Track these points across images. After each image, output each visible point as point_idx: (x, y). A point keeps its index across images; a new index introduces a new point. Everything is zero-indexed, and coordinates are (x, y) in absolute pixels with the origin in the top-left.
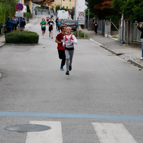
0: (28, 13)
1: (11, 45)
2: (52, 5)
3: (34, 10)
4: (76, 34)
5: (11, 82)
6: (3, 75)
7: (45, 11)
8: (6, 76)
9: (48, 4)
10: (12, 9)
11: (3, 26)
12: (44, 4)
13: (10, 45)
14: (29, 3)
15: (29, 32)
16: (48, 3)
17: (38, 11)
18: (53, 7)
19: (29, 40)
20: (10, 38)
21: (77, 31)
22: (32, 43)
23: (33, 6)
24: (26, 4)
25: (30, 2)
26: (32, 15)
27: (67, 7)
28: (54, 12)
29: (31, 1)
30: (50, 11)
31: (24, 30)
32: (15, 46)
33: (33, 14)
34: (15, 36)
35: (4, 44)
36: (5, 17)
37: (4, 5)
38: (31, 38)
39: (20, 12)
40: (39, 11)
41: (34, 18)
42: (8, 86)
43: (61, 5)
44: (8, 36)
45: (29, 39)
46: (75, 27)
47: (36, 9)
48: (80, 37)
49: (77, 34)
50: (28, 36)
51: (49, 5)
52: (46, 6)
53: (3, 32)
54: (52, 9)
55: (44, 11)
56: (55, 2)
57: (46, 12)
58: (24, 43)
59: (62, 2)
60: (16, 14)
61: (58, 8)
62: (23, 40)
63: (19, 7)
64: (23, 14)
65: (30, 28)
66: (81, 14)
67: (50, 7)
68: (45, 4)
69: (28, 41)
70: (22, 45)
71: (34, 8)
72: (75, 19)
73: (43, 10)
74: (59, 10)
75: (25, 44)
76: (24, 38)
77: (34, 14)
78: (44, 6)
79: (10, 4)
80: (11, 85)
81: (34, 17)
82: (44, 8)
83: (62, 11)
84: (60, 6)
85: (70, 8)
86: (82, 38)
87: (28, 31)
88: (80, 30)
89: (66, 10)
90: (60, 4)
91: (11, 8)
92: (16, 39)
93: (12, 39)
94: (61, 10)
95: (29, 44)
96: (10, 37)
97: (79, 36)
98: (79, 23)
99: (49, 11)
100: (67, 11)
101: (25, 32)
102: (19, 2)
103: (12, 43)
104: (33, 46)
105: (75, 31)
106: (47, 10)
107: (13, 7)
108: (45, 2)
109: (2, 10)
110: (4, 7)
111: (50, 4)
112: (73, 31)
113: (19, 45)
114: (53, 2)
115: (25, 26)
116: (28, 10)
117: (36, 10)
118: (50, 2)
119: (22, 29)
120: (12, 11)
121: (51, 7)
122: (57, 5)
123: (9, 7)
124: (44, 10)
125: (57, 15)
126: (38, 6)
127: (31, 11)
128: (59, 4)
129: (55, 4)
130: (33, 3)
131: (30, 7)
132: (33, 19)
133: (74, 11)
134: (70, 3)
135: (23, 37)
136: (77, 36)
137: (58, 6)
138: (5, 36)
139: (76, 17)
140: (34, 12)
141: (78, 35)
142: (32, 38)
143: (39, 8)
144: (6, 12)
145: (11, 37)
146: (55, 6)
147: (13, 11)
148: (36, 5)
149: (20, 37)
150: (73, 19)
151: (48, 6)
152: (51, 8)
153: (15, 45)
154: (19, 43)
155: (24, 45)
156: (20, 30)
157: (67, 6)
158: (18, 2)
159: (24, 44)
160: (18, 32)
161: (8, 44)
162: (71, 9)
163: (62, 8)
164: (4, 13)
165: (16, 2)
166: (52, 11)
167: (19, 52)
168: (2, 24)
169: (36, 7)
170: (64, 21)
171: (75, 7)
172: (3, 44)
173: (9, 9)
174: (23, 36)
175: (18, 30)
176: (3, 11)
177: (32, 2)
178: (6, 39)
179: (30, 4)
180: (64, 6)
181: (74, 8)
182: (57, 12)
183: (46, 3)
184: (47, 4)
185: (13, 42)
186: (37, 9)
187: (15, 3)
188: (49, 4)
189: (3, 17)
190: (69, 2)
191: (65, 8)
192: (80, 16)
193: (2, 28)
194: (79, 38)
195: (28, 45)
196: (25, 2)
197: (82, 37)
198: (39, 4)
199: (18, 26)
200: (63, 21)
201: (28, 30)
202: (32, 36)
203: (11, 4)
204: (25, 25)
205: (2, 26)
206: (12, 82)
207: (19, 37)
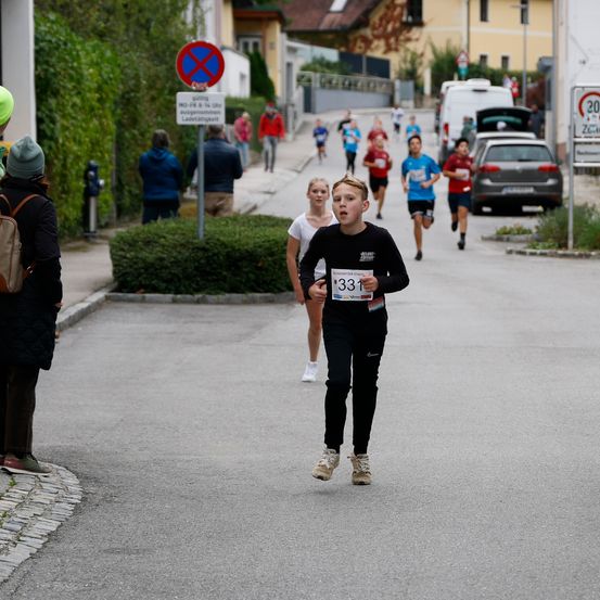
0: (261, 99)
1: (151, 301)
2: (410, 46)
3: (299, 80)
4: (555, 225)
5: (139, 532)
6: (92, 489)
7: (368, 89)
8: (108, 499)
9: (381, 43)
10: (158, 77)
11: (98, 186)
12: (360, 43)
13: (143, 300)
14: (263, 37)
15: (259, 217)
16: (386, 37)
17: (323, 86)
18: (415, 59)
19: (260, 269)
20: (144, 261)
21: (566, 211)
22: (282, 291)
23: (287, 57)
24: (246, 45)
25: (269, 32)
26: (286, 116)
27: (505, 59)
28: (419, 89)
29: (277, 27)
30: (398, 84)
31: (229, 210)
32: (176, 306)
33: (290, 109)
34: (175, 247)
35: (107, 298)
36: (113, 127)
37: (108, 54)
38: (272, 254)
39: (202, 98)
40: (328, 85)
41: (299, 132)
42: (119, 557)
43: (464, 47)
44: (132, 244)
45: (258, 262)
46: (551, 182)
47: (308, 73)
48: (583, 245)
49: (564, 225)
50: (251, 246)
51: (389, 49)
52: (369, 54)
53: (98, 220)
54: (411, 75)
55: (356, 90)
56: (426, 30)
57: (374, 91)
58: (226, 286)
59: (472, 29)
60: (179, 109)
61: (447, 68)
62: (225, 273)
63: (200, 65)
64: (223, 110)
65: (268, 193)
66: (592, 104)
67: (396, 61)
68: (367, 42)
69: (252, 276)
70: (218, 303)
71: (296, 71)
72: (555, 134)
73: (352, 78)
74: (451, 79)
75: (234, 295)
76: (228, 255)
77: (293, 105)
78: (359, 57)
79: (147, 44)
80: (138, 552)
81: (299, 123)
82: (358, 70)
83: (473, 83)
84: (463, 57)
85: (524, 62)
86: (593, 253)
87: (256, 213)
88: (586, 204)
89: (496, 79)
90: (458, 42)
91: (152, 72)
92: (176, 263)
93: (152, 264)
94: (467, 79)
95: (258, 295)
96: (144, 254)
97: (575, 242)
98: (578, 157)
99: (392, 86)
100: (500, 84)
101: (235, 218)
102: (198, 33)
103: (155, 290)
104: (284, 306)
105: (552, 208)
106: (378, 79)
107: (162, 62)
108: (368, 32)
109: (94, 85)
110: (106, 68)
111: (397, 40)
112: (540, 209)
113: (198, 302)
114: (415, 33)
115: (237, 183)
116: (260, 82)
117: (309, 80)
118: (396, 33)
119: (221, 199)
120: (153, 93)
121: (405, 61)
122: (441, 46)
123: (140, 62)
124: (362, 79)
125: (438, 113)
126: (323, 59)
127: (279, 91)
128: (455, 43)
129: (427, 42)
130: (291, 35)
131: (269, 63)
132: (289, 136)
133: (549, 83)
134: (525, 38)
135: (224, 252)
136: (567, 238)
137: (449, 53)
138: (113, 247)
139: (560, 122)
140: (298, 94)
141: (571, 236)
142: (276, 257)
143: (328, 65)
144: (123, 97)
145: (149, 255)
146: (429, 56)
147: (161, 91)
148: (307, 52)
149: (204, 249)
150: (540, 136)
151: (385, 52)
152: (403, 66)
153: (174, 301)
154: (197, 291)
155: (229, 302)
156: (206, 210)
157: (505, 54)
158: (193, 32)
159: (227, 295)
160: (195, 219)
161: (131, 295)
162: (529, 75)
163: (470, 66)
164: (108, 105)
165: (180, 36)
166: (411, 84)
167: (199, 343)
168: (95, 169)
169: (310, 61)
170: (482, 146)
171: (554, 58)
172: (101, 295)
173: (137, 77)
174: (223, 245)
175: (194, 206)
176: (99, 89)
177: (282, 31)
178: (115, 265)
179: (273, 46)
180: (483, 53)
181: (547, 63)
182: (443, 90)
183: (370, 37)
184: (376, 43)
185: (163, 285)
186: (316, 77)
187: (173, 42)
188: (392, 40)
189: (103, 130)
190: (519, 30)
191: (494, 63)
192: (582, 114)
193: (96, 194)
194: (580, 256)
195: (253, 302)
196: (238, 35)
197: (595, 248)
198: (330, 45)
199: (195, 181)
200: (476, 146)
201: (255, 208)
202: (277, 243)
203: (153, 46)
204: (238, 175)
205: (91, 184)
206: (145, 534)
207: (200, 254)
